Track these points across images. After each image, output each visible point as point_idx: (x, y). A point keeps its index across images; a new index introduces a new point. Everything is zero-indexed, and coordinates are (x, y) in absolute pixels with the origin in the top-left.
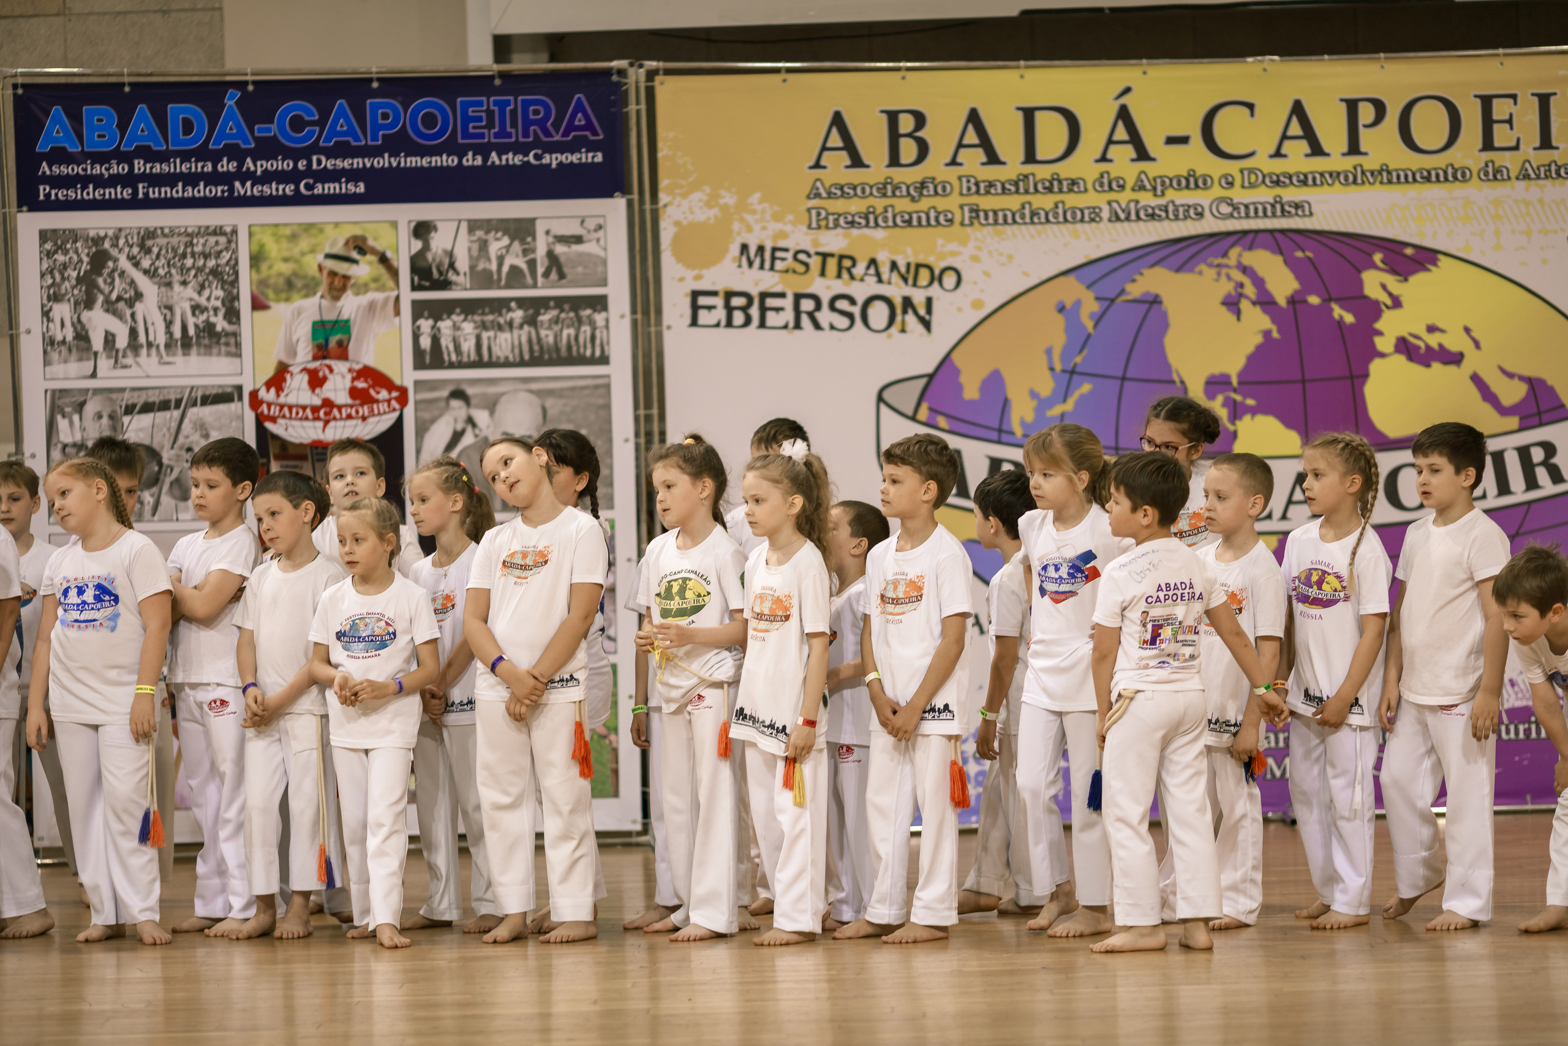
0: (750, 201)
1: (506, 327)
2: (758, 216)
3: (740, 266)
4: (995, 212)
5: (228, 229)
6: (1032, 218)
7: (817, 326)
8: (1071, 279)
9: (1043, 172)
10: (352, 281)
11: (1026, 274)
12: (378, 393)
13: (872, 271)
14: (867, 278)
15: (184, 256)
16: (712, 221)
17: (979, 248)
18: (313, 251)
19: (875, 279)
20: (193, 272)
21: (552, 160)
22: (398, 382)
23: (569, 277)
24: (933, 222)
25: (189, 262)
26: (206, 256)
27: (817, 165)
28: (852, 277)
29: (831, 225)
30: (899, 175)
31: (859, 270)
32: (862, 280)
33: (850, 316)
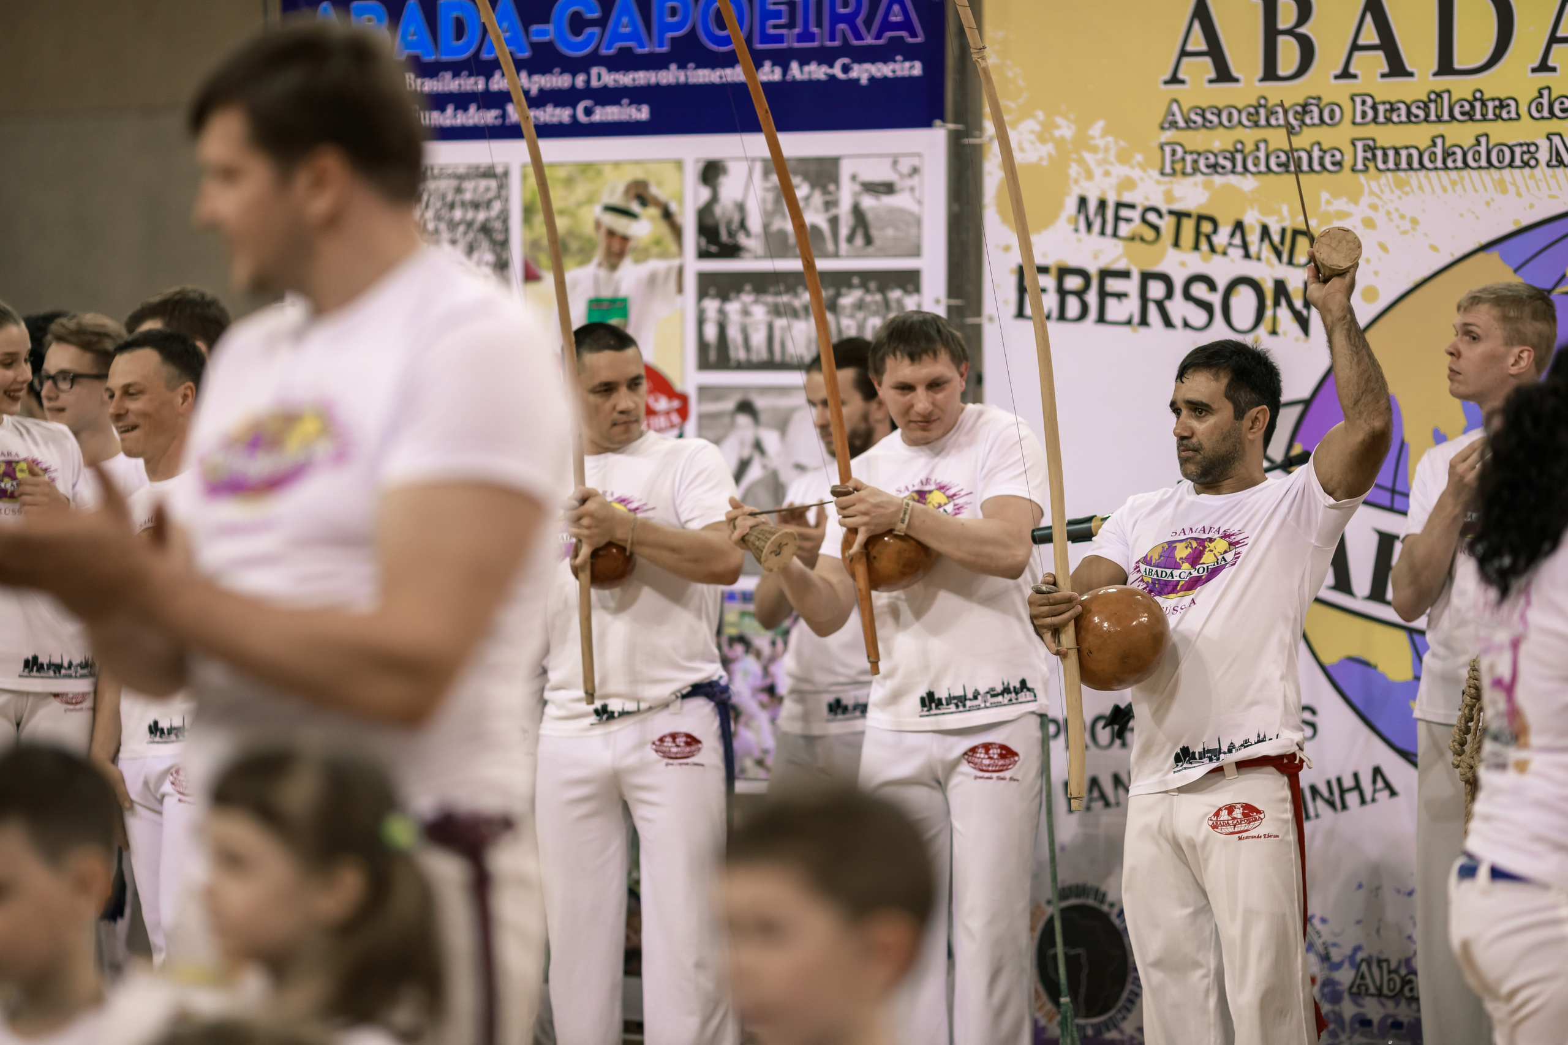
0: (1091, 132)
1: (802, 313)
2: (1100, 156)
3: (1076, 230)
4: (1397, 152)
5: (499, 170)
6: (1444, 162)
7: (1168, 323)
8: (1493, 256)
9: (1461, 88)
10: (631, 244)
11: (1434, 248)
12: (656, 400)
13: (1237, 240)
14: (1231, 251)
15: (452, 206)
16: (1045, 163)
17: (1374, 207)
18: (590, 200)
19: (1241, 252)
20: (462, 229)
21: (862, 72)
22: (679, 386)
23: (878, 242)
24: (1316, 167)
25: (458, 214)
26: (476, 206)
27: (1174, 80)
28: (1213, 249)
29: (1189, 170)
30: (1275, 92)
31: (1221, 239)
32: (1225, 253)
33: (1207, 307)
